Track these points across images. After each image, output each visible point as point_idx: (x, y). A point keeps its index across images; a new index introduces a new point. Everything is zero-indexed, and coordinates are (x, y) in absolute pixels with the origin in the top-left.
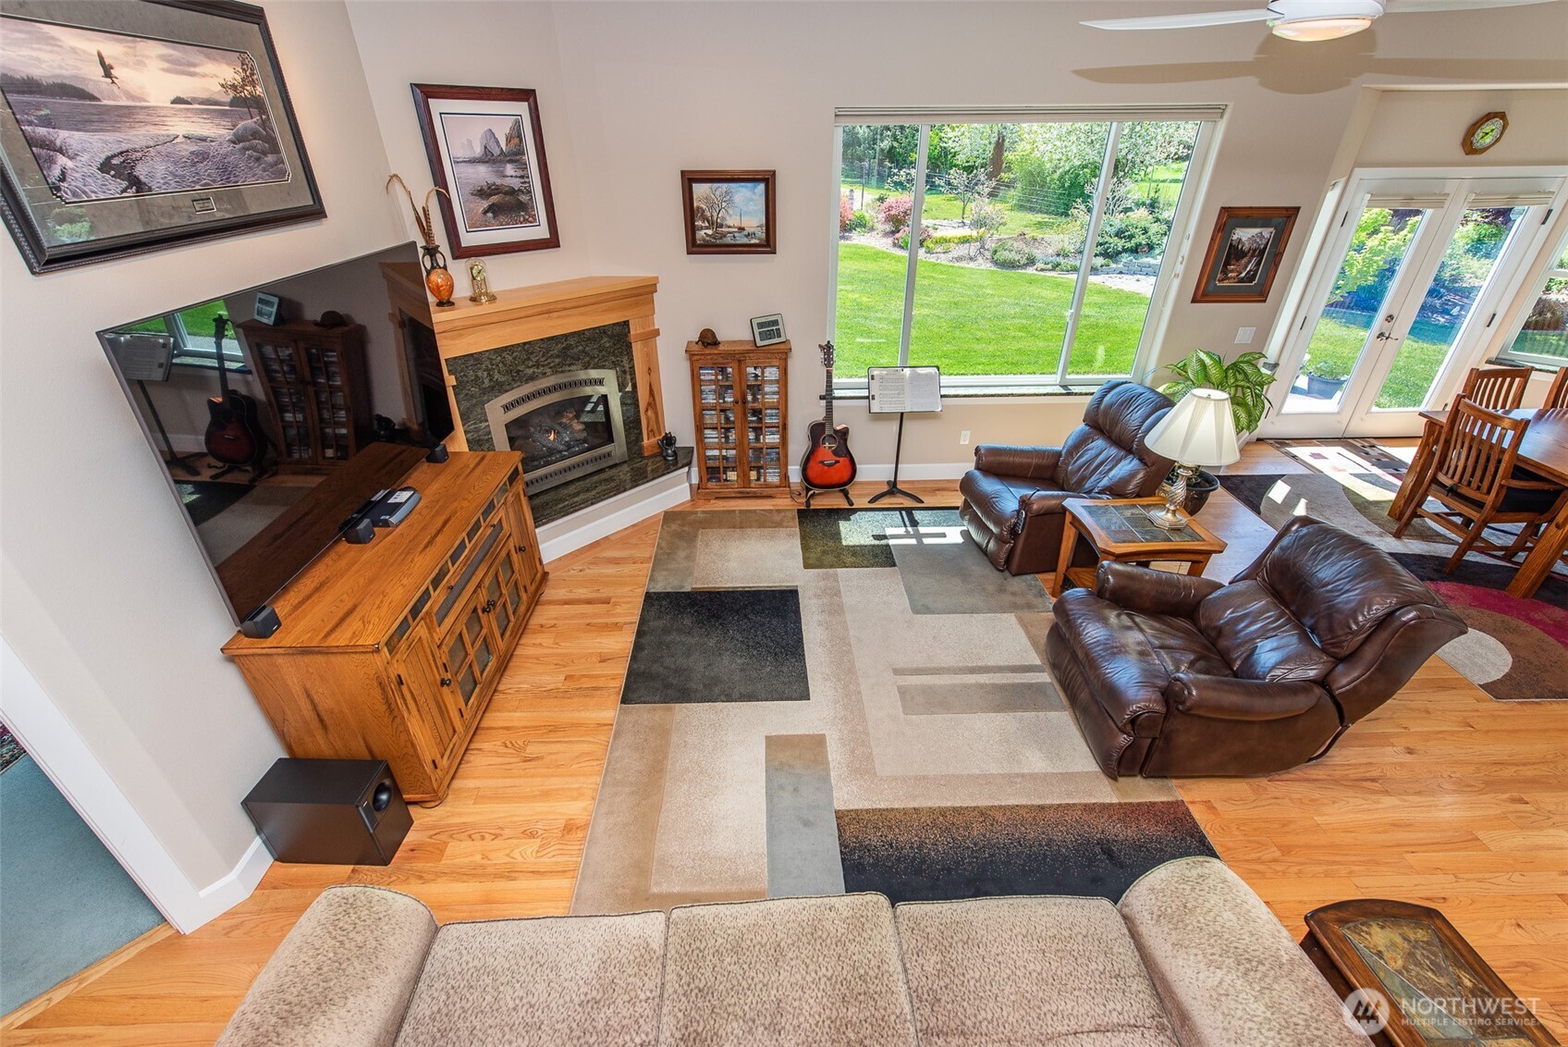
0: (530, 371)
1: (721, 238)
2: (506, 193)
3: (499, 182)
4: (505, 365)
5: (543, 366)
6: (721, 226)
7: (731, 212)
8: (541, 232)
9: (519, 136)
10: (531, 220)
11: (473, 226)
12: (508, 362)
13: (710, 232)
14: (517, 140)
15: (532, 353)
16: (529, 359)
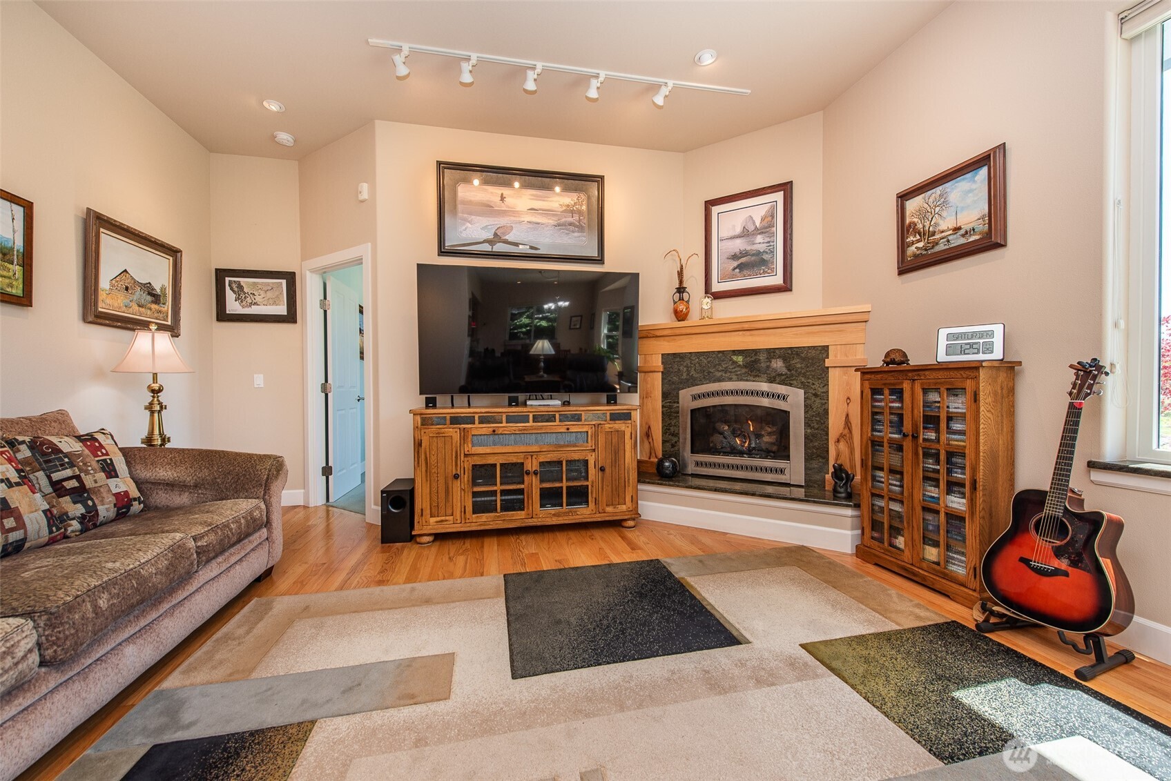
0: (719, 374)
1: (933, 247)
2: (753, 255)
3: (748, 248)
4: (700, 366)
5: (731, 372)
6: (934, 234)
7: (944, 214)
8: (778, 280)
9: (772, 216)
10: (773, 272)
11: (724, 278)
12: (704, 364)
13: (921, 245)
14: (770, 218)
15: (723, 361)
16: (720, 364)
